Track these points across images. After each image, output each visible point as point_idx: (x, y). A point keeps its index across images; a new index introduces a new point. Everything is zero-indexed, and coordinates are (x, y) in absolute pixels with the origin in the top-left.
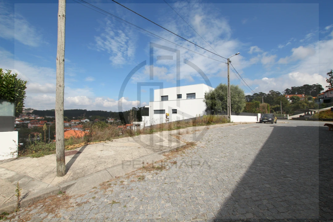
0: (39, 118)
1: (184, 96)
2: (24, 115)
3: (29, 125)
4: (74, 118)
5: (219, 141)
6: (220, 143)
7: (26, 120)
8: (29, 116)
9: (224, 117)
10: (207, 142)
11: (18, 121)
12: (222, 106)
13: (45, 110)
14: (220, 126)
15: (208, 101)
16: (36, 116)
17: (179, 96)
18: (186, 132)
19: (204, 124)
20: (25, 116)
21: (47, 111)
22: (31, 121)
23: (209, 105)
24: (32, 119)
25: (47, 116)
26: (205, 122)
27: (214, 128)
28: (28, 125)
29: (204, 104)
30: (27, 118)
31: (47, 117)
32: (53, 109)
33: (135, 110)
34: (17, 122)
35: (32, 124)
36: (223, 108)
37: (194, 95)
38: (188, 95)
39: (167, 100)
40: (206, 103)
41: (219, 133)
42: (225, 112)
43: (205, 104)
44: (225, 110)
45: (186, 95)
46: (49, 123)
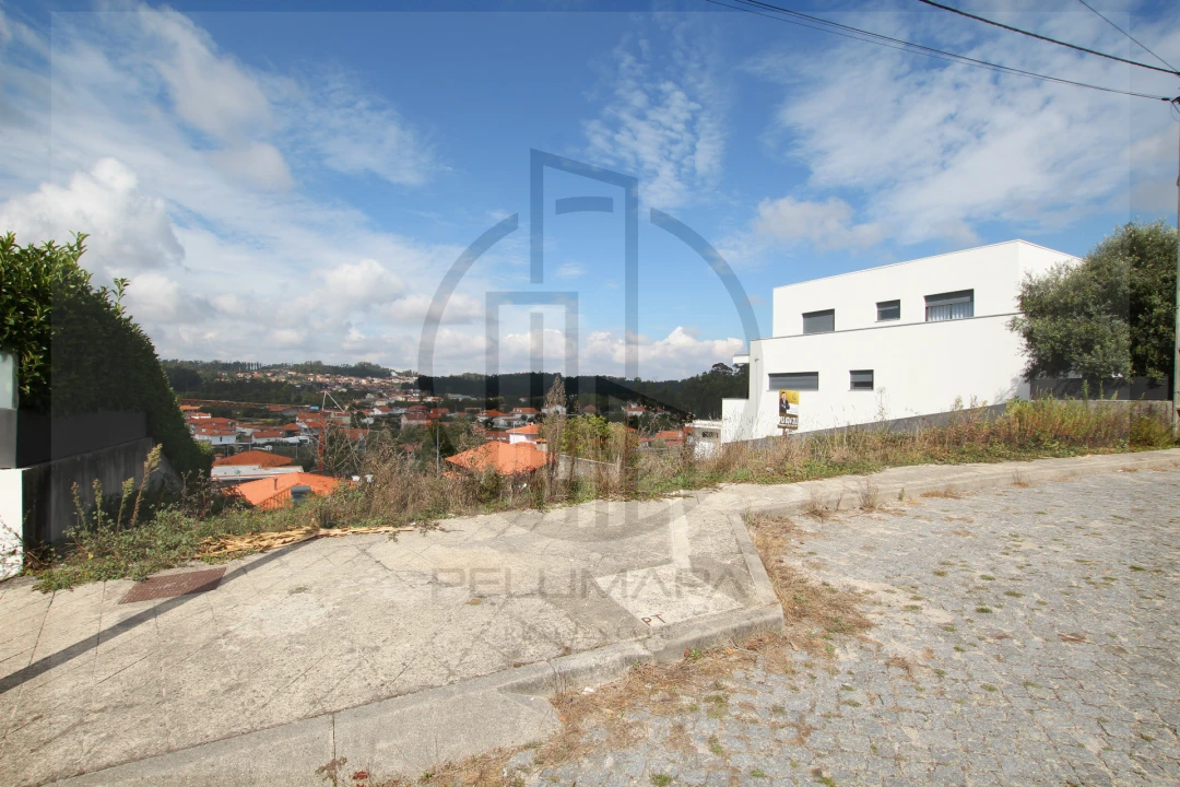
0: (430, 399)
1: (913, 308)
2: (394, 392)
3: (404, 421)
4: (522, 400)
5: (1074, 610)
6: (1078, 638)
7: (398, 404)
8: (406, 393)
9: (1150, 411)
10: (971, 607)
11: (379, 408)
12: (1132, 348)
13: (447, 375)
14: (1114, 470)
15: (1039, 324)
16: (423, 394)
17: (889, 310)
18: (858, 503)
19: (1000, 448)
20: (398, 394)
21: (453, 379)
22: (410, 409)
23: (1045, 348)
24: (414, 404)
25: (452, 393)
26: (1009, 440)
27: (1065, 478)
28: (400, 420)
29: (1018, 341)
30: (401, 399)
31: (452, 396)
32: (466, 372)
33: (725, 373)
34: (377, 412)
35: (409, 417)
36: (1140, 363)
37: (967, 299)
38: (932, 303)
39: (830, 328)
40: (1029, 335)
41: (1095, 524)
42: (1153, 383)
43: (1025, 341)
44: (1157, 375)
45: (923, 304)
46: (452, 415)
